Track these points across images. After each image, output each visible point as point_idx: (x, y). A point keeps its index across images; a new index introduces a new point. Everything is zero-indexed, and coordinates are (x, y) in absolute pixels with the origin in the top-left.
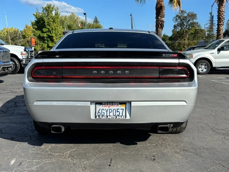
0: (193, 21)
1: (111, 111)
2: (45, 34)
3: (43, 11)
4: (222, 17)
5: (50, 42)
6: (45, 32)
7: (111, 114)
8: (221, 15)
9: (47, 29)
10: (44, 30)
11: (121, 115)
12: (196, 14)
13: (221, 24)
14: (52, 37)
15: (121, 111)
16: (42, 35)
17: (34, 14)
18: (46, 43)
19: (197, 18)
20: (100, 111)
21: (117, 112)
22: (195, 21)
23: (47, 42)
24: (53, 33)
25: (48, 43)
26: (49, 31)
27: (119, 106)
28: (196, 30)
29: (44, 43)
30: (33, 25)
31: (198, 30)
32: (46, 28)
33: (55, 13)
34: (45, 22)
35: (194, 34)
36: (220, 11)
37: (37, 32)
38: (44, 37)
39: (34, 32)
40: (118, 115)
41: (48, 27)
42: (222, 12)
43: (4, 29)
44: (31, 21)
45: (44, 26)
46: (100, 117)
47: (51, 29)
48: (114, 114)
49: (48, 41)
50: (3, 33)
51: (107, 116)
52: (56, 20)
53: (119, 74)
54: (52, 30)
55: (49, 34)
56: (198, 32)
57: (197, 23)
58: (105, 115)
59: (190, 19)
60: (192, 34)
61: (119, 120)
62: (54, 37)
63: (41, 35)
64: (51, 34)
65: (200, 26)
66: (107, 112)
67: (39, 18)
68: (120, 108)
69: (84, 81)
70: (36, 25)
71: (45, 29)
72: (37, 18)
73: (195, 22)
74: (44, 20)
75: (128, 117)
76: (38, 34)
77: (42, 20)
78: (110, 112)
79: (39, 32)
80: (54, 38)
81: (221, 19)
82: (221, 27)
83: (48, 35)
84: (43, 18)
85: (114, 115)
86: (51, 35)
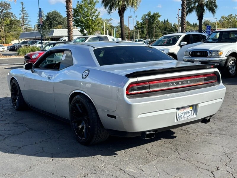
0: (7, 11)
4: (71, 13)
7: (186, 116)
8: (70, 11)
11: (191, 115)
12: (10, 4)
13: (71, 20)
15: (190, 112)
19: (11, 9)
20: (179, 115)
21: (189, 113)
22: (9, 11)
27: (189, 108)
28: (11, 21)
31: (13, 21)
35: (10, 25)
36: (69, 7)
42: (70, 8)
46: (180, 119)
51: (184, 118)
53: (185, 84)
56: (13, 23)
57: (12, 13)
58: (183, 117)
59: (3, 9)
60: (8, 25)
61: (191, 119)
65: (15, 17)
66: (183, 114)
68: (190, 110)
73: (10, 13)
78: (185, 114)
81: (71, 15)
82: (71, 23)
85: (188, 116)
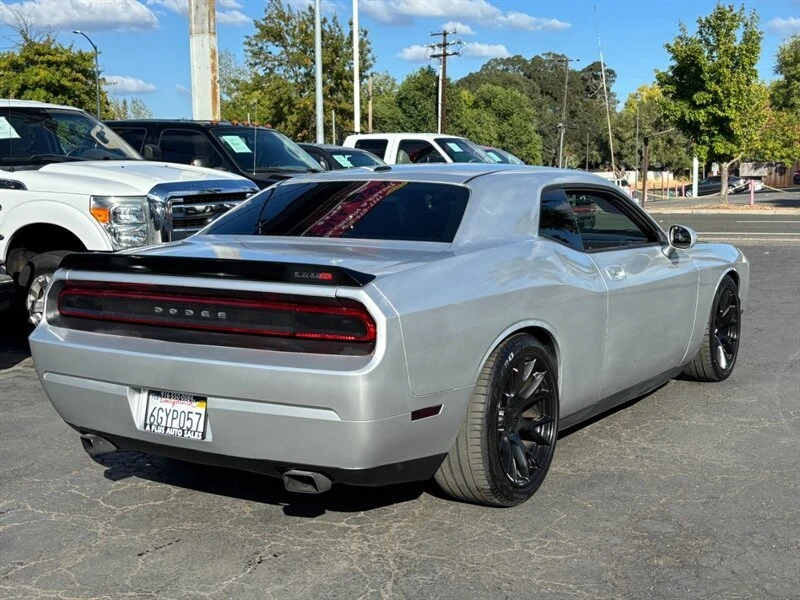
1: (175, 416)
2: (702, 111)
3: (701, 32)
5: (720, 138)
6: (702, 106)
7: (176, 424)
9: (709, 92)
10: (699, 97)
11: (194, 429)
14: (727, 119)
15: (195, 418)
16: (689, 115)
17: (668, 46)
18: (704, 143)
20: (155, 413)
21: (188, 419)
23: (707, 138)
24: (729, 106)
25: (712, 142)
26: (716, 101)
27: (194, 404)
29: (698, 143)
30: (663, 81)
32: (704, 89)
33: (745, 33)
34: (701, 72)
37: (676, 106)
38: (698, 123)
39: (665, 108)
40: (188, 429)
41: (712, 86)
43: (639, 90)
44: (656, 71)
45: (700, 86)
46: (153, 427)
47: (721, 94)
48: (182, 425)
49: (712, 135)
50: (635, 105)
51: (166, 428)
52: (746, 60)
53: (205, 318)
54: (726, 98)
55: (714, 110)
58: (164, 424)
61: (189, 440)
62: (732, 120)
63: (687, 117)
64: (724, 111)
66: (167, 415)
67: (684, 59)
68: (195, 410)
69: (135, 333)
70: (671, 84)
71: (703, 93)
72: (675, 57)
74: (698, 63)
75: (209, 437)
76: (679, 114)
77: (693, 63)
78: (173, 418)
79: (680, 109)
80: (735, 126)
83: (714, 115)
84: (694, 57)
85: (180, 428)
86: (721, 114)
